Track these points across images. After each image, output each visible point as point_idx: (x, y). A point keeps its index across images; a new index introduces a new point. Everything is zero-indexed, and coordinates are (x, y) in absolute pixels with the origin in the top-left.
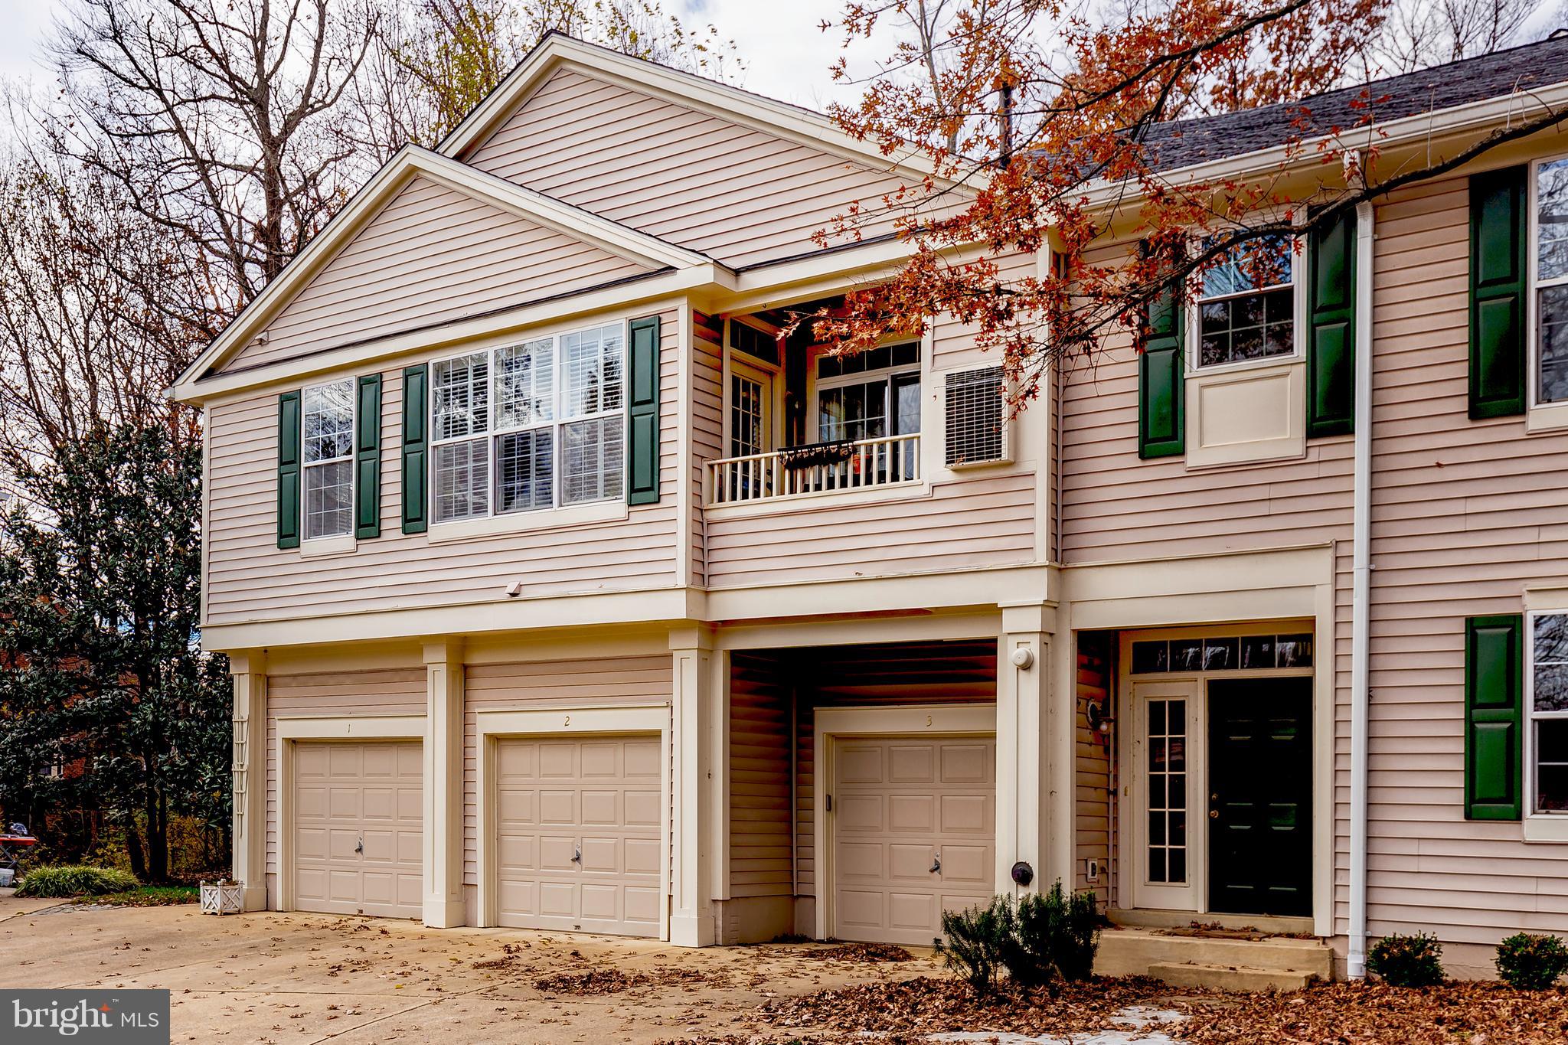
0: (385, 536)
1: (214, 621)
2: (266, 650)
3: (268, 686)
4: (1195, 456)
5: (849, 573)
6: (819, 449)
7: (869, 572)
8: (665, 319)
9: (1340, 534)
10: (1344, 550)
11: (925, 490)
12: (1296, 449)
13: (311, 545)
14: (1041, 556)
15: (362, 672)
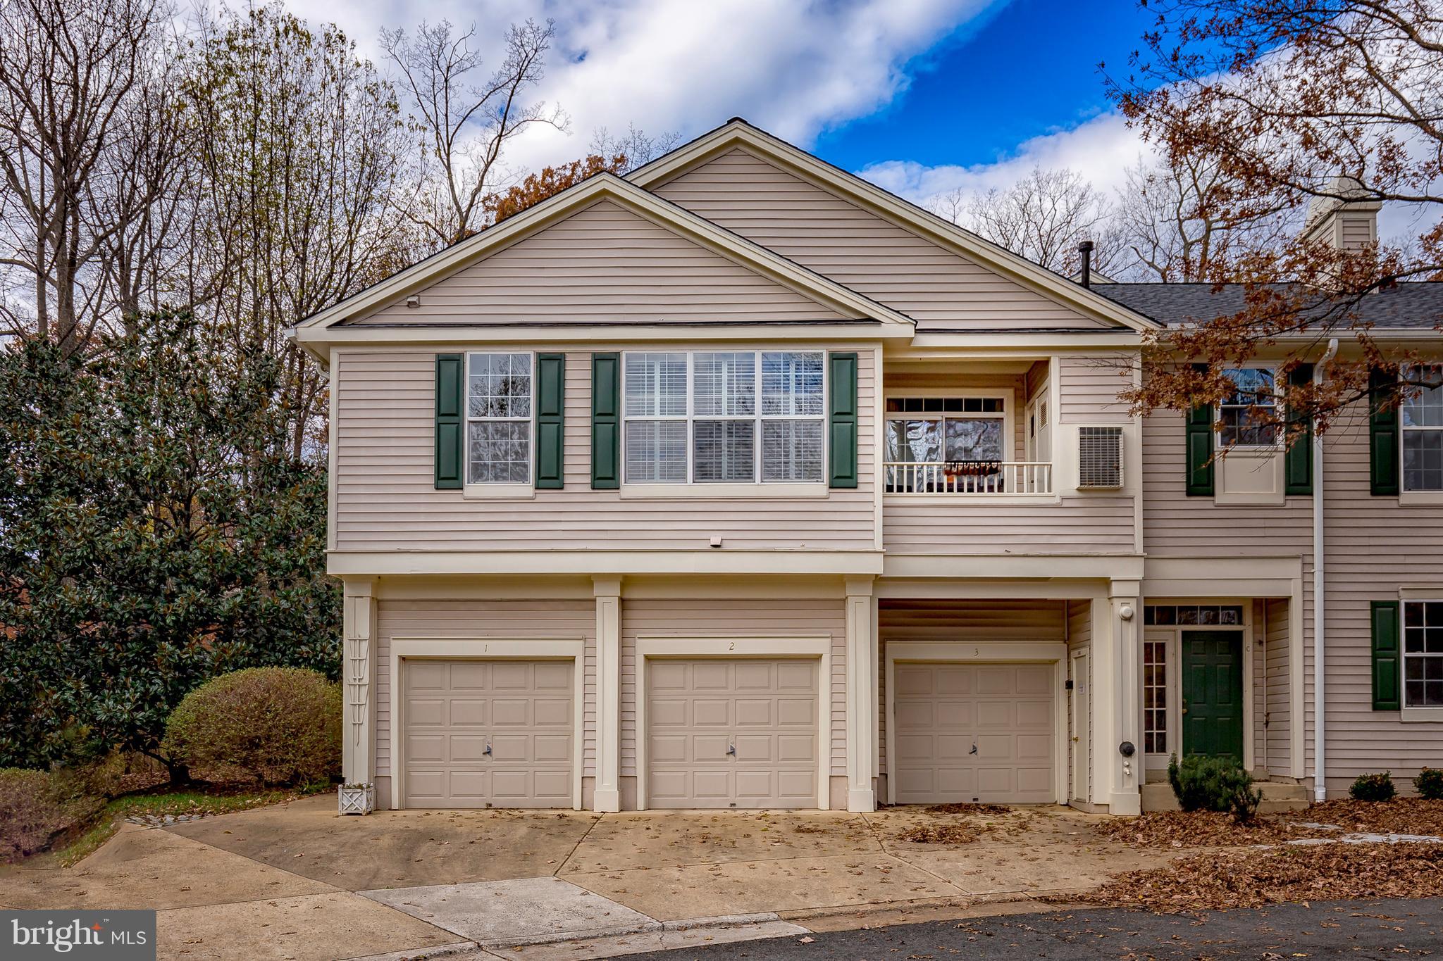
0: (568, 489)
1: (342, 547)
2: (379, 577)
3: (379, 609)
4: (1220, 498)
5: (1000, 551)
6: (983, 464)
7: (1014, 551)
8: (861, 355)
9: (1307, 551)
10: (1308, 560)
11: (1057, 500)
12: (1280, 500)
13: (473, 489)
14: (1139, 550)
15: (501, 600)
